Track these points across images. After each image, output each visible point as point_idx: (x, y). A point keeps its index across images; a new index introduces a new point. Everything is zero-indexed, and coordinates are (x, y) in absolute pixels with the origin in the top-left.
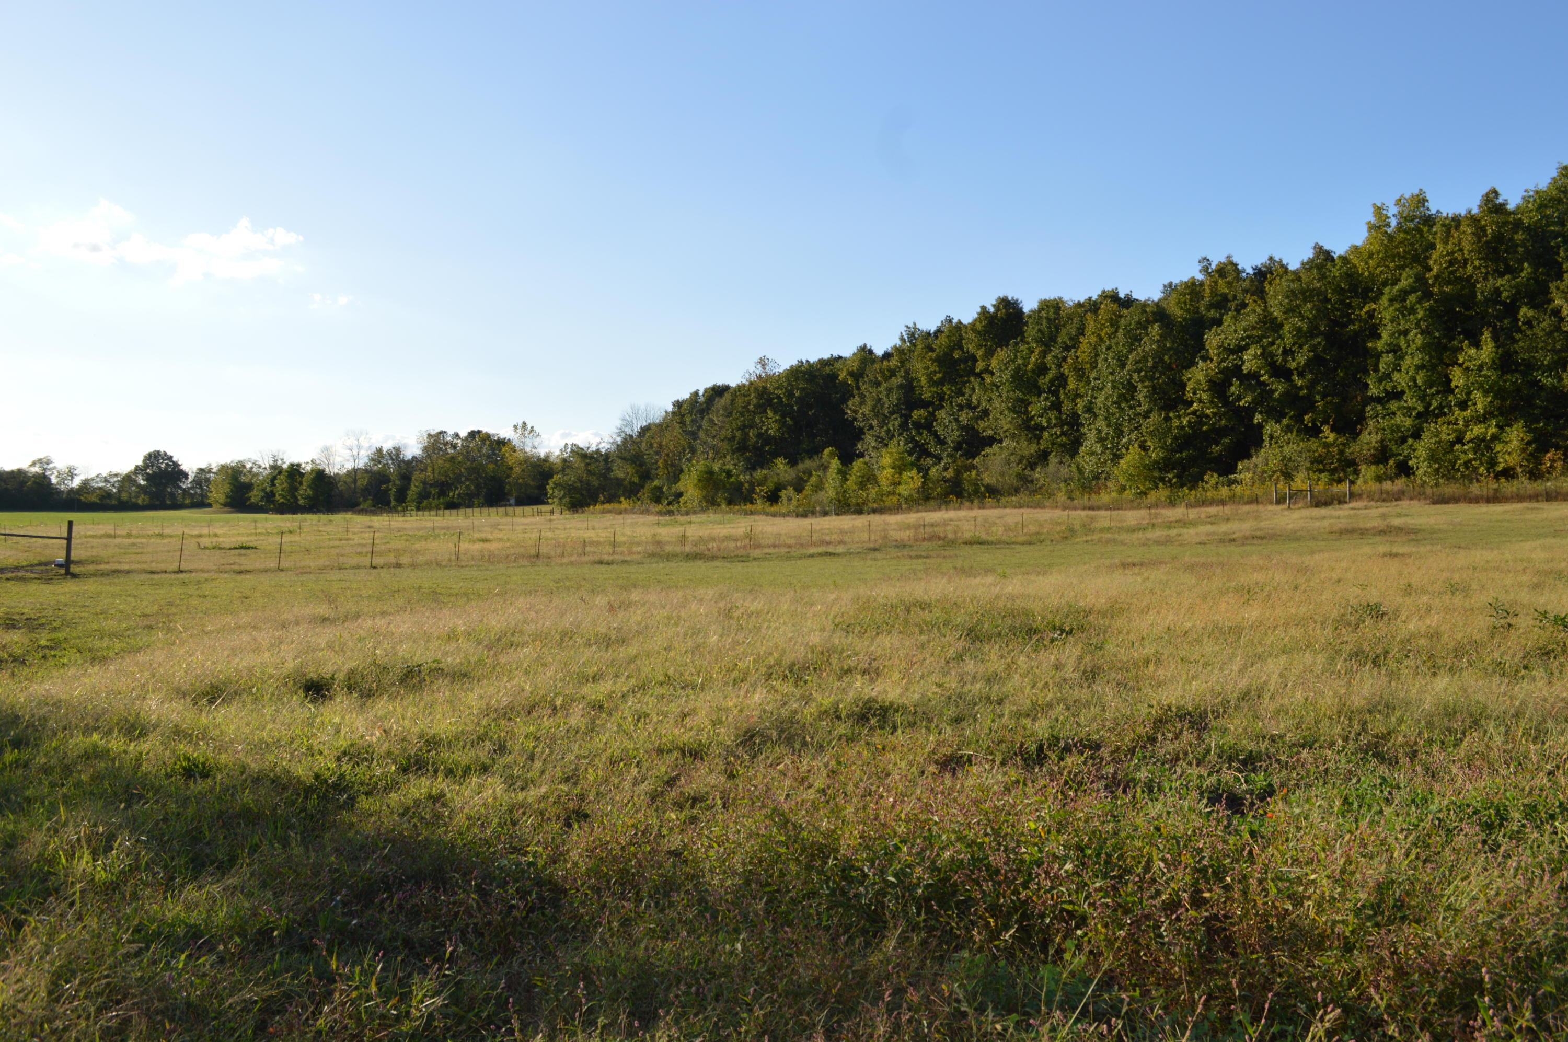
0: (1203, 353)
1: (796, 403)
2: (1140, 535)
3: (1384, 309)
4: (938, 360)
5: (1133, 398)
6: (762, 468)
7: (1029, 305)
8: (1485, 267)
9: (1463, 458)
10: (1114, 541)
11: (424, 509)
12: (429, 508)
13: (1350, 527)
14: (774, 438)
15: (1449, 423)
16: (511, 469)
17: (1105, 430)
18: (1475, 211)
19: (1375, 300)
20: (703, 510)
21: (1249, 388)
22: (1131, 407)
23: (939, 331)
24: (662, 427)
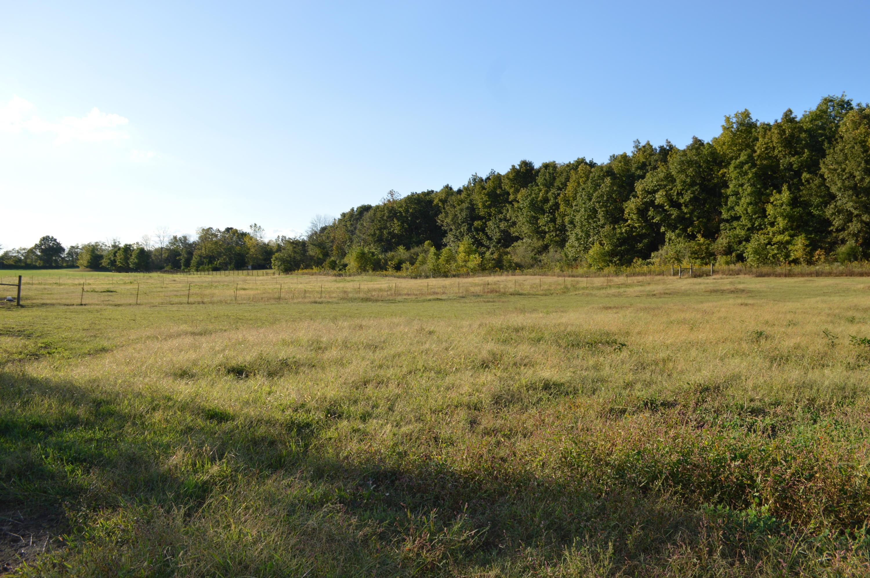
0: (634, 193)
1: (410, 216)
2: (604, 291)
3: (731, 172)
4: (489, 195)
5: (595, 217)
6: (391, 251)
7: (537, 165)
8: (785, 151)
9: (772, 253)
10: (591, 295)
11: (201, 271)
12: (204, 270)
13: (715, 289)
14: (397, 234)
15: (764, 234)
16: (249, 249)
17: (580, 234)
18: (779, 121)
19: (726, 167)
20: (359, 274)
21: (658, 213)
22: (594, 222)
23: (488, 178)
24: (334, 227)
